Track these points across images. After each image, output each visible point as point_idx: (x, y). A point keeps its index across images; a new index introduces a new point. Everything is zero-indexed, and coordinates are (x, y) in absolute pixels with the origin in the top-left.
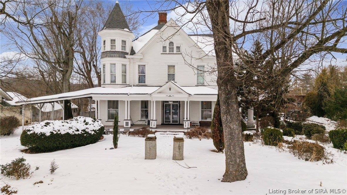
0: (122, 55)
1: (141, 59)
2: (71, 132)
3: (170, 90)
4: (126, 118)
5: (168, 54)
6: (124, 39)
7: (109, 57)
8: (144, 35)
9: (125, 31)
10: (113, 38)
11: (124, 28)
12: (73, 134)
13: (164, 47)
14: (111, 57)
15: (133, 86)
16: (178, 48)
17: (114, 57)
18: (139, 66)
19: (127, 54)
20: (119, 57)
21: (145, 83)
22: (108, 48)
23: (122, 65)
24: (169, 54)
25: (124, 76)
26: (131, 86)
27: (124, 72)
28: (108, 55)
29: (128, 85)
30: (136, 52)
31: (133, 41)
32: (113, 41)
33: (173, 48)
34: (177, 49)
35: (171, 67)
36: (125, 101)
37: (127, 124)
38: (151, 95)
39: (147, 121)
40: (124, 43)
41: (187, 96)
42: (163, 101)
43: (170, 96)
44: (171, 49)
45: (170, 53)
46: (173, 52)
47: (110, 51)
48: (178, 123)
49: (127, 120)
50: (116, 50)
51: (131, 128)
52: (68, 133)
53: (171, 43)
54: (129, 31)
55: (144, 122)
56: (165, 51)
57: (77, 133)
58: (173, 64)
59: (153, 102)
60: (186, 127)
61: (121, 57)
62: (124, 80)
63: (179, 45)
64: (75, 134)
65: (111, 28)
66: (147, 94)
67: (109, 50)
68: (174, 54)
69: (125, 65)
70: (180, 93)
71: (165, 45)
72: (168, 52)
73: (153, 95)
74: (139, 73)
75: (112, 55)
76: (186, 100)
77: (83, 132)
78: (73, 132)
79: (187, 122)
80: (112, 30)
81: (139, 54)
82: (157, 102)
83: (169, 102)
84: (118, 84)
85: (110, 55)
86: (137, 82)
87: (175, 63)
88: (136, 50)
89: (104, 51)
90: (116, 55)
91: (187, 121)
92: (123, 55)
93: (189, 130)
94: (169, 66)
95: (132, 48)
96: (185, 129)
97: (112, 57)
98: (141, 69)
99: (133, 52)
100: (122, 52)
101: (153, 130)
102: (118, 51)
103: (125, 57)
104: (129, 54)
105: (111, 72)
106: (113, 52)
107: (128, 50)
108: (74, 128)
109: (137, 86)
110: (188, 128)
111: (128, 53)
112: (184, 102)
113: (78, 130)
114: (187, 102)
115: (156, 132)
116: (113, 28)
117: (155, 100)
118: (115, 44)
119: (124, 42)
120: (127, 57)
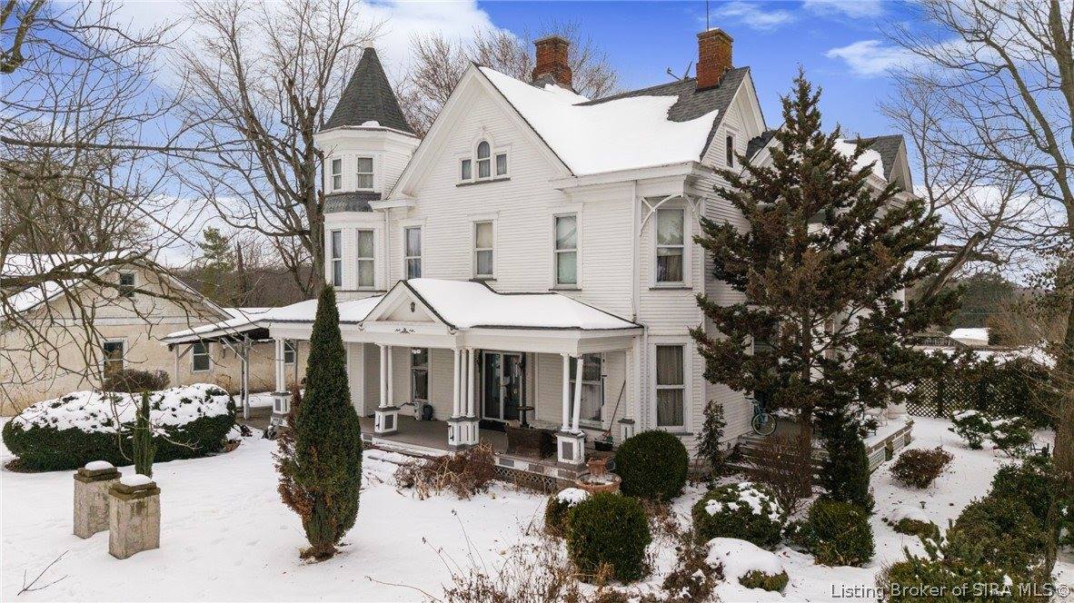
0: (358, 203)
1: (410, 209)
2: (85, 426)
3: (413, 310)
5: (474, 184)
6: (367, 154)
10: (336, 157)
11: (365, 122)
12: (92, 432)
13: (466, 163)
16: (501, 158)
19: (377, 196)
20: (347, 209)
23: (359, 232)
24: (477, 183)
33: (489, 160)
34: (498, 164)
38: (361, 325)
40: (366, 165)
41: (445, 330)
43: (405, 331)
44: (483, 165)
45: (482, 179)
46: (488, 174)
50: (344, 190)
52: (76, 428)
54: (379, 127)
56: (469, 174)
57: (104, 430)
58: (488, 218)
61: (354, 210)
63: (503, 150)
64: (98, 434)
68: (489, 182)
69: (370, 233)
70: (431, 320)
71: (466, 157)
72: (475, 176)
74: (408, 254)
77: (123, 429)
78: (94, 427)
81: (398, 193)
87: (494, 213)
90: (340, 204)
92: (360, 201)
94: (479, 226)
100: (358, 193)
102: (348, 190)
103: (367, 209)
104: (383, 196)
107: (381, 185)
108: (102, 418)
111: (380, 194)
113: (109, 423)
116: (333, 127)
119: (366, 163)
120: (373, 207)
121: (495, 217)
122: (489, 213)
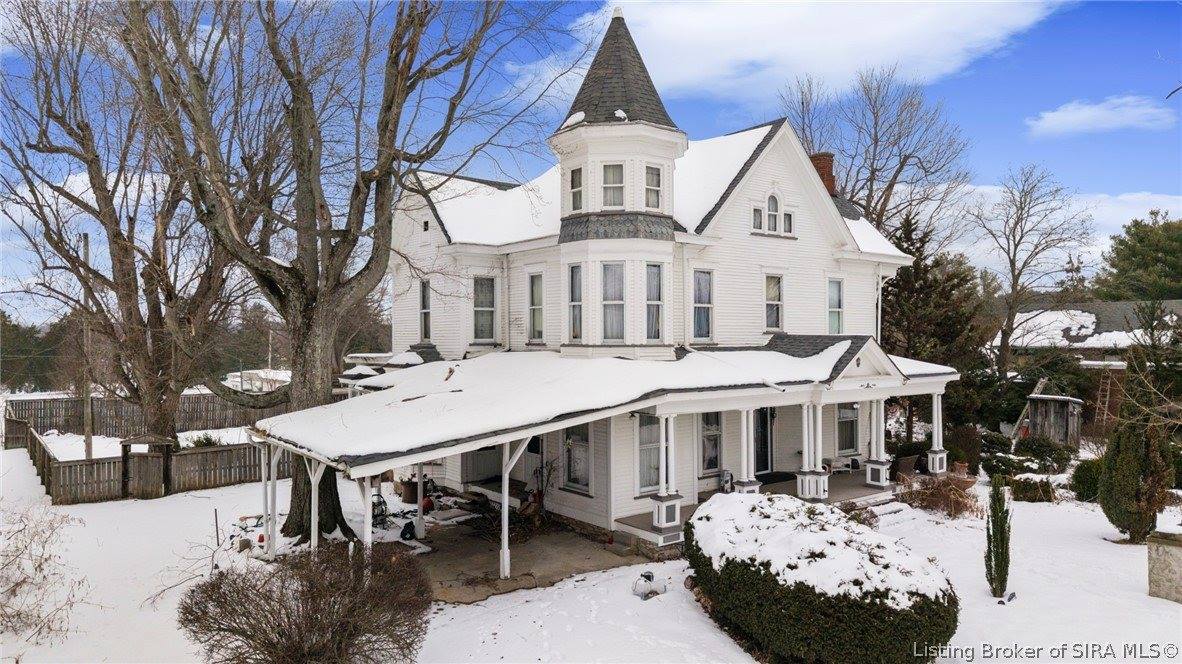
5: (765, 235)
13: (757, 211)
16: (788, 217)
18: (696, 273)
21: (709, 336)
22: (596, 199)
24: (768, 236)
33: (777, 216)
34: (784, 223)
35: (774, 281)
38: (830, 384)
41: (900, 381)
43: (868, 386)
44: (773, 221)
45: (772, 232)
46: (778, 229)
47: (601, 214)
48: (770, 470)
53: (773, 201)
55: (713, 480)
56: (760, 225)
58: (778, 273)
59: (815, 408)
63: (789, 210)
69: (658, 268)
70: (880, 374)
71: (758, 205)
72: (765, 228)
73: (834, 386)
86: (691, 334)
87: (781, 269)
94: (767, 278)
119: (654, 174)
121: (786, 272)
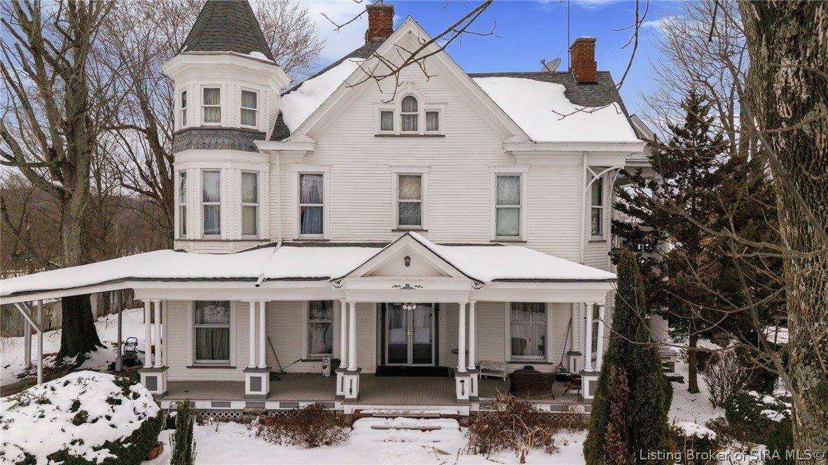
0: (243, 141)
1: (309, 153)
3: (407, 264)
4: (252, 365)
5: (397, 136)
6: (250, 87)
7: (198, 148)
8: (320, 73)
9: (254, 59)
10: (212, 84)
11: (251, 51)
13: (386, 115)
14: (204, 148)
15: (280, 243)
16: (433, 116)
17: (216, 146)
18: (302, 176)
19: (261, 136)
20: (233, 147)
21: (321, 232)
22: (196, 117)
23: (243, 173)
24: (401, 136)
25: (251, 212)
26: (275, 245)
27: (251, 197)
28: (195, 141)
29: (265, 240)
30: (292, 129)
31: (282, 95)
32: (211, 94)
33: (417, 115)
34: (428, 121)
35: (410, 180)
36: (248, 304)
37: (256, 383)
38: (339, 283)
39: (328, 363)
40: (250, 100)
41: (468, 286)
42: (383, 304)
43: (407, 287)
44: (410, 121)
45: (405, 132)
46: (415, 128)
47: (201, 129)
48: (433, 364)
49: (256, 369)
50: (223, 124)
51: (268, 396)
53: (410, 101)
54: (265, 58)
55: (320, 364)
56: (390, 126)
58: (415, 171)
59: (348, 305)
60: (466, 397)
61: (240, 149)
62: (251, 225)
65: (203, 49)
66: (327, 278)
67: (198, 125)
68: (418, 136)
69: (254, 176)
70: (441, 274)
71: (387, 107)
72: (397, 129)
73: (348, 285)
74: (302, 201)
75: (207, 141)
76: (462, 301)
79: (467, 380)
80: (209, 54)
81: (302, 137)
82: (359, 306)
83: (405, 307)
84: (228, 241)
85: (201, 141)
86: (294, 231)
87: (424, 167)
88: (293, 123)
89: (184, 127)
90: (220, 141)
91: (469, 372)
92: (245, 139)
93: (476, 407)
94: (402, 178)
95: (280, 115)
96: (463, 403)
97: (209, 147)
98: (310, 185)
99: (281, 131)
100: (242, 131)
101: (348, 409)
102: (230, 126)
103: (253, 149)
104: (268, 136)
105: (206, 199)
106: (211, 130)
107: (264, 123)
109: (296, 244)
110: (472, 399)
111: (265, 134)
112: (456, 306)
114: (468, 306)
115: (357, 416)
116: (210, 50)
117: (353, 299)
118: (217, 102)
119: (249, 97)
120: (259, 147)
121: (427, 170)
122: (418, 167)
